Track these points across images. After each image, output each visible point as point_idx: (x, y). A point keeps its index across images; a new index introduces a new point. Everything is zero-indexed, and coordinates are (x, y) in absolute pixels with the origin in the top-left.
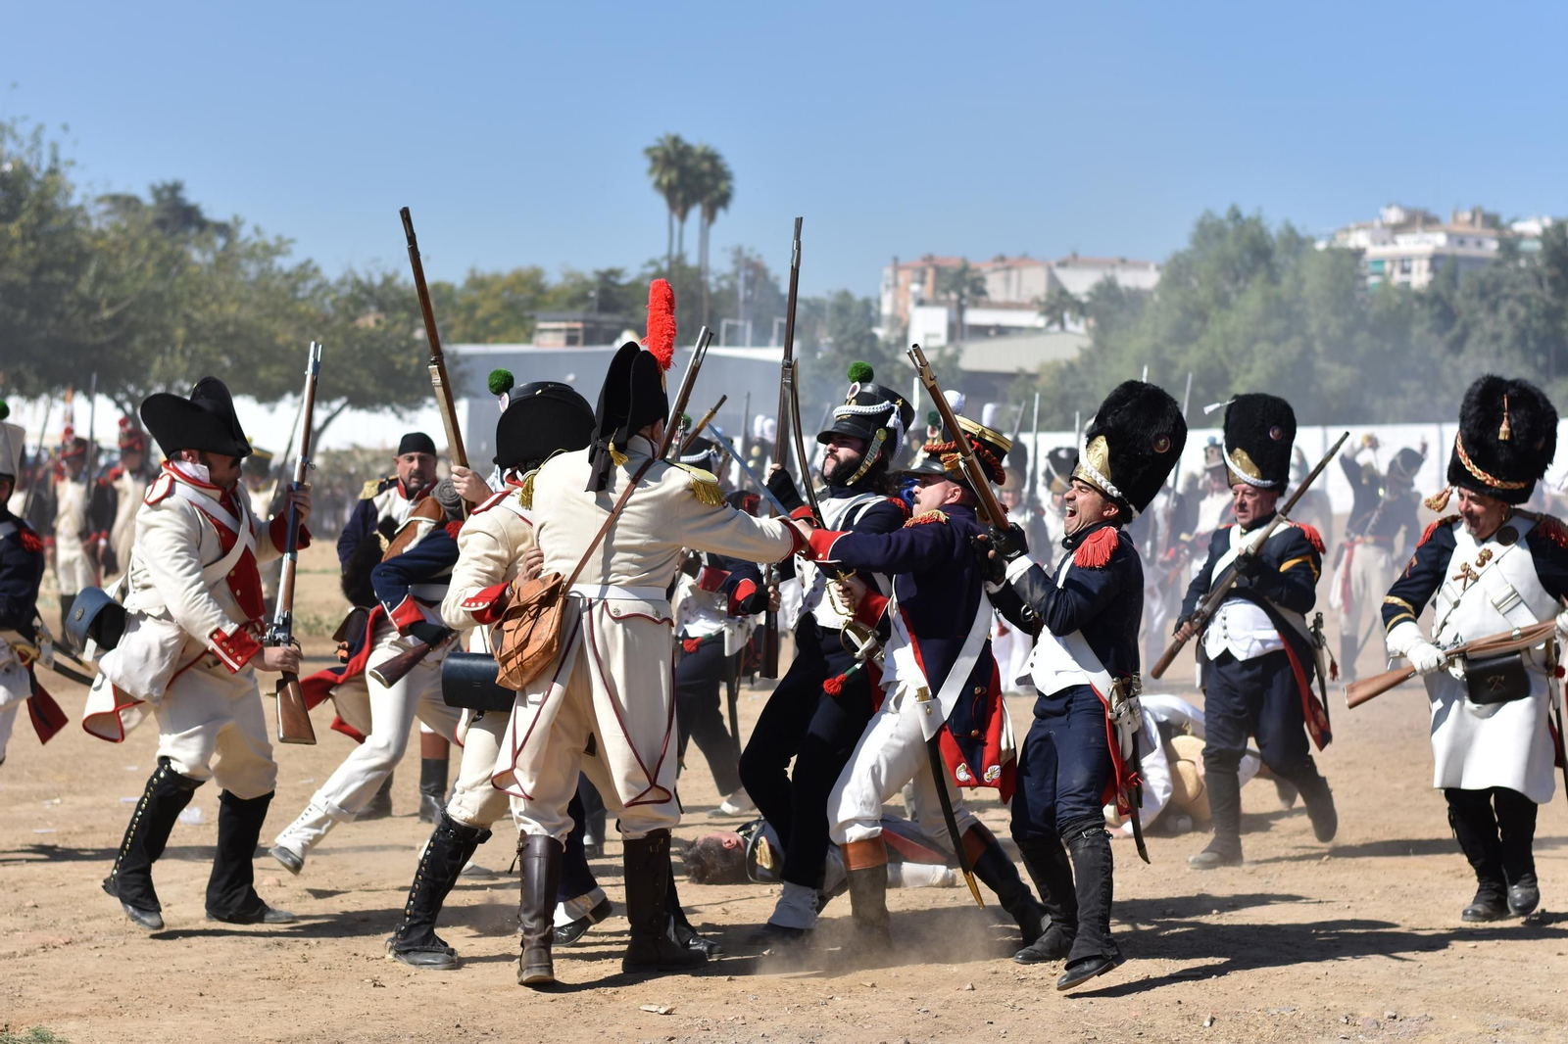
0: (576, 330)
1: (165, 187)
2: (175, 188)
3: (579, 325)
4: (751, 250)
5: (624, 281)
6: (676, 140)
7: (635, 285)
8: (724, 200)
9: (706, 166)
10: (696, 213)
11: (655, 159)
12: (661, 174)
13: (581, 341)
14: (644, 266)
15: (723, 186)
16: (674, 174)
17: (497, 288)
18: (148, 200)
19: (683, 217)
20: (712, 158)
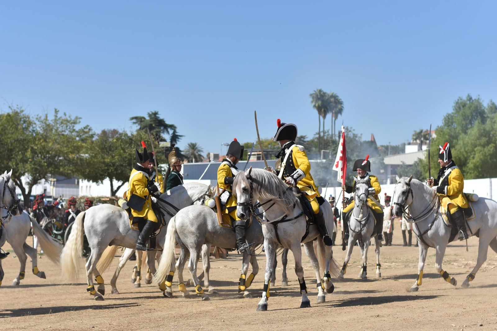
0: (260, 154)
1: (153, 113)
2: (155, 114)
3: (261, 153)
4: (351, 128)
5: (306, 140)
6: (320, 91)
7: (312, 141)
8: (340, 111)
9: (332, 100)
10: (329, 116)
11: (313, 98)
12: (316, 102)
13: (261, 158)
14: (315, 135)
15: (339, 106)
16: (320, 102)
17: (266, 144)
18: (148, 118)
19: (324, 117)
20: (334, 97)
